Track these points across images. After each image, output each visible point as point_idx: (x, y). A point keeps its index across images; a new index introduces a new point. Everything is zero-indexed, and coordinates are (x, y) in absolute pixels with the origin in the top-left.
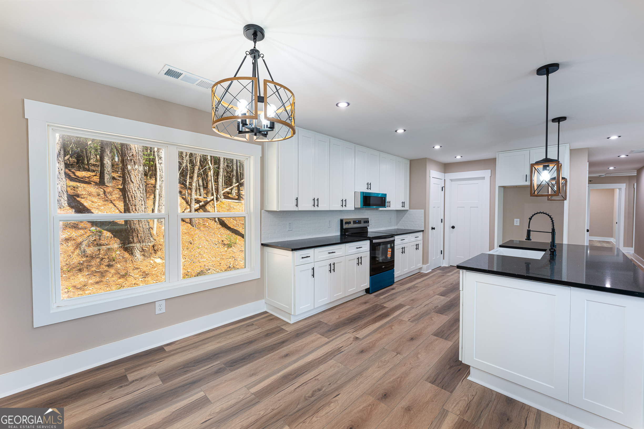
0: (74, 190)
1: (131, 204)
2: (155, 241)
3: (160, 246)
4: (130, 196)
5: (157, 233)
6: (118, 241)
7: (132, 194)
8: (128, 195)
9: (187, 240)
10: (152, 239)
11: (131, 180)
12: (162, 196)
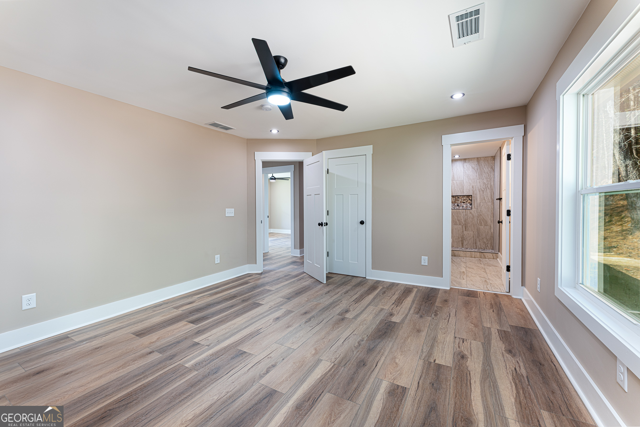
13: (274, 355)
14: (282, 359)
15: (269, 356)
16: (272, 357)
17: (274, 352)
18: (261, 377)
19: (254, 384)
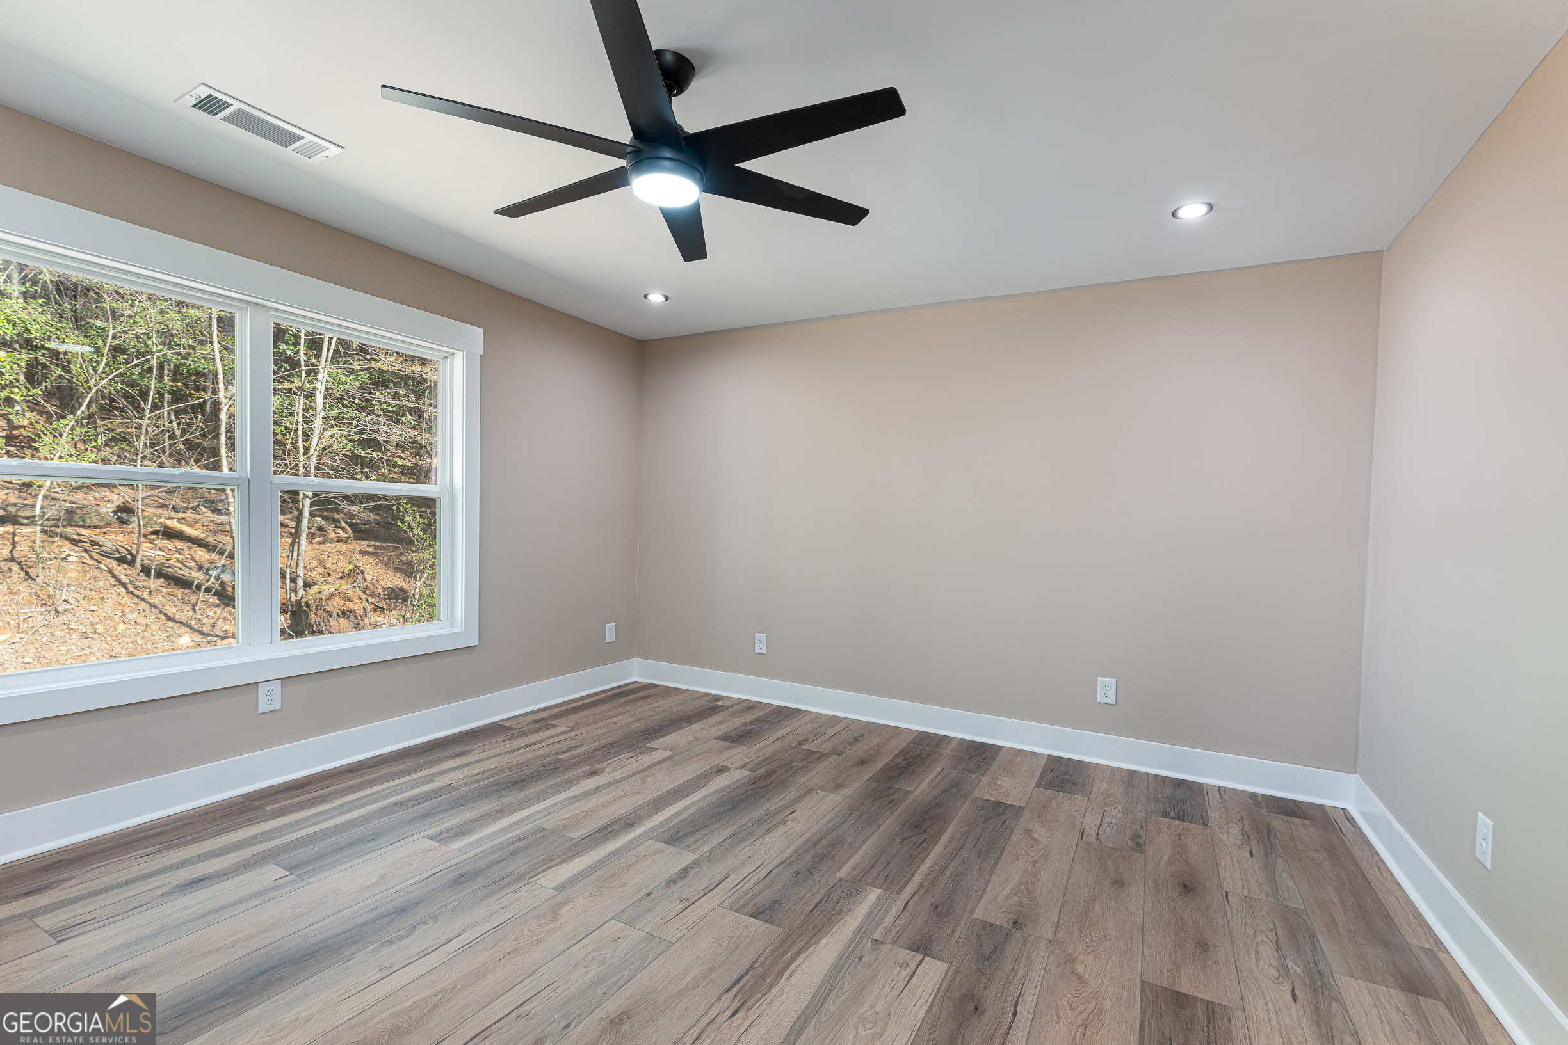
13: (673, 905)
14: (653, 896)
15: (686, 904)
16: (678, 902)
17: (673, 914)
18: (696, 863)
19: (708, 854)
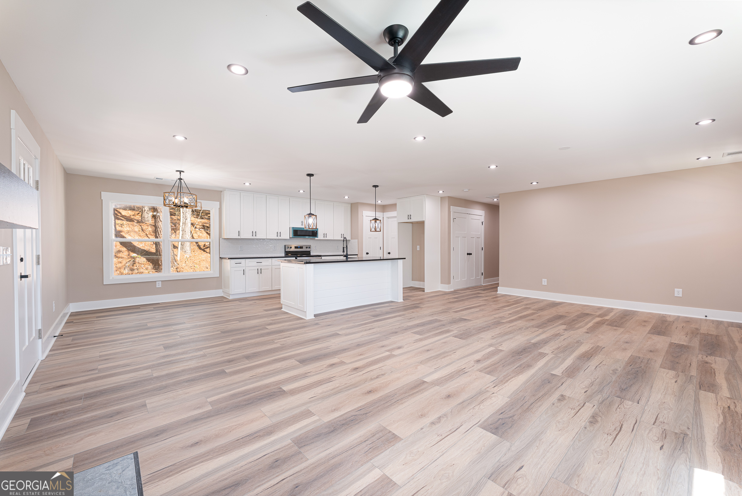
0: (121, 227)
1: (160, 237)
2: (178, 265)
3: (182, 269)
4: (159, 231)
5: (180, 260)
6: (151, 264)
7: (160, 229)
8: (158, 230)
9: (204, 266)
10: (176, 263)
11: (160, 220)
12: (186, 231)
